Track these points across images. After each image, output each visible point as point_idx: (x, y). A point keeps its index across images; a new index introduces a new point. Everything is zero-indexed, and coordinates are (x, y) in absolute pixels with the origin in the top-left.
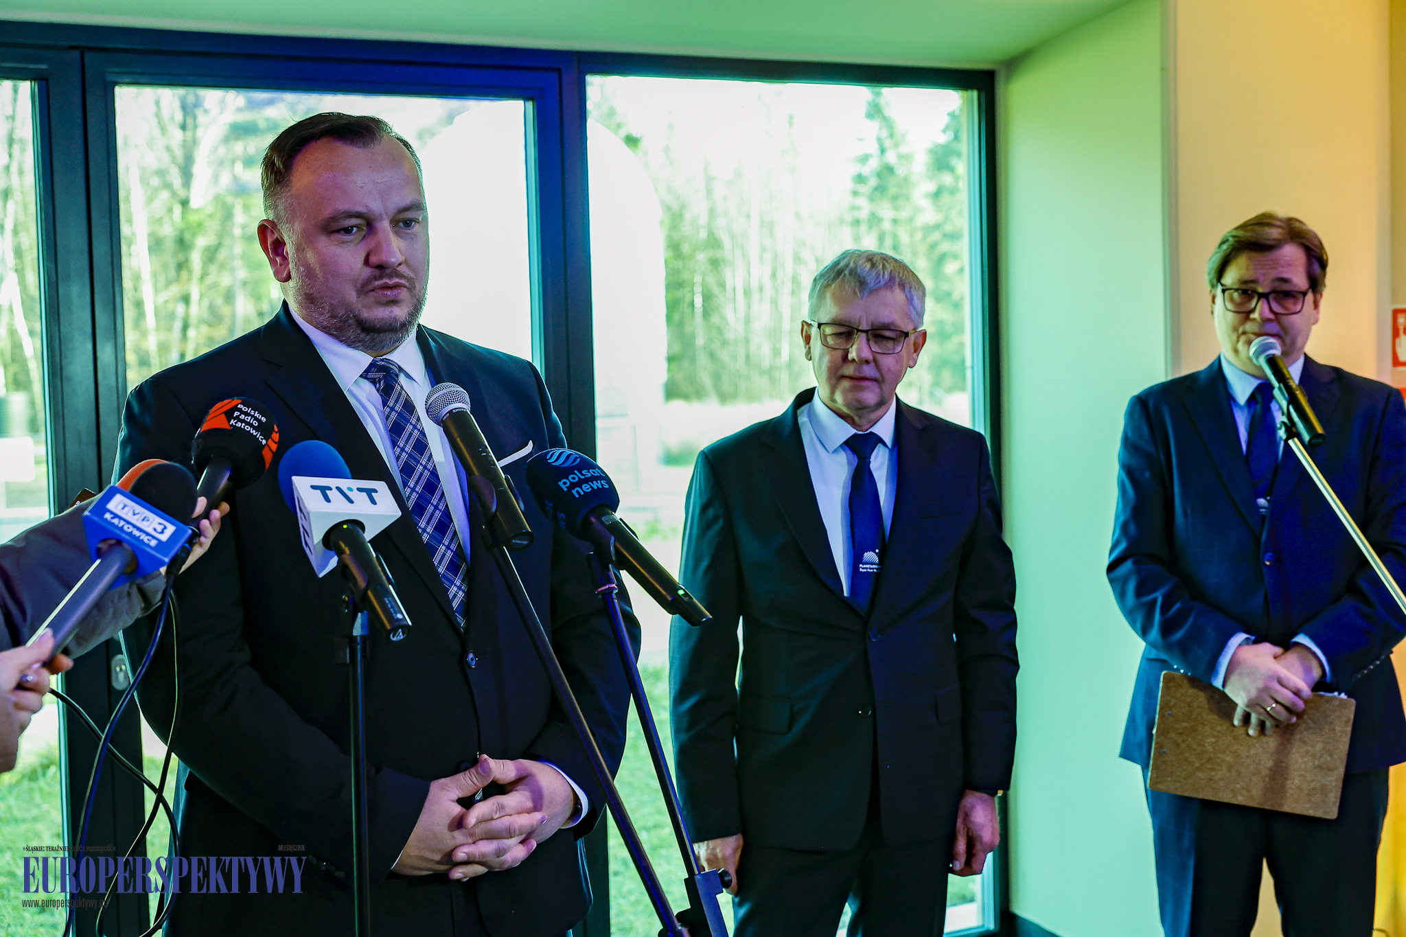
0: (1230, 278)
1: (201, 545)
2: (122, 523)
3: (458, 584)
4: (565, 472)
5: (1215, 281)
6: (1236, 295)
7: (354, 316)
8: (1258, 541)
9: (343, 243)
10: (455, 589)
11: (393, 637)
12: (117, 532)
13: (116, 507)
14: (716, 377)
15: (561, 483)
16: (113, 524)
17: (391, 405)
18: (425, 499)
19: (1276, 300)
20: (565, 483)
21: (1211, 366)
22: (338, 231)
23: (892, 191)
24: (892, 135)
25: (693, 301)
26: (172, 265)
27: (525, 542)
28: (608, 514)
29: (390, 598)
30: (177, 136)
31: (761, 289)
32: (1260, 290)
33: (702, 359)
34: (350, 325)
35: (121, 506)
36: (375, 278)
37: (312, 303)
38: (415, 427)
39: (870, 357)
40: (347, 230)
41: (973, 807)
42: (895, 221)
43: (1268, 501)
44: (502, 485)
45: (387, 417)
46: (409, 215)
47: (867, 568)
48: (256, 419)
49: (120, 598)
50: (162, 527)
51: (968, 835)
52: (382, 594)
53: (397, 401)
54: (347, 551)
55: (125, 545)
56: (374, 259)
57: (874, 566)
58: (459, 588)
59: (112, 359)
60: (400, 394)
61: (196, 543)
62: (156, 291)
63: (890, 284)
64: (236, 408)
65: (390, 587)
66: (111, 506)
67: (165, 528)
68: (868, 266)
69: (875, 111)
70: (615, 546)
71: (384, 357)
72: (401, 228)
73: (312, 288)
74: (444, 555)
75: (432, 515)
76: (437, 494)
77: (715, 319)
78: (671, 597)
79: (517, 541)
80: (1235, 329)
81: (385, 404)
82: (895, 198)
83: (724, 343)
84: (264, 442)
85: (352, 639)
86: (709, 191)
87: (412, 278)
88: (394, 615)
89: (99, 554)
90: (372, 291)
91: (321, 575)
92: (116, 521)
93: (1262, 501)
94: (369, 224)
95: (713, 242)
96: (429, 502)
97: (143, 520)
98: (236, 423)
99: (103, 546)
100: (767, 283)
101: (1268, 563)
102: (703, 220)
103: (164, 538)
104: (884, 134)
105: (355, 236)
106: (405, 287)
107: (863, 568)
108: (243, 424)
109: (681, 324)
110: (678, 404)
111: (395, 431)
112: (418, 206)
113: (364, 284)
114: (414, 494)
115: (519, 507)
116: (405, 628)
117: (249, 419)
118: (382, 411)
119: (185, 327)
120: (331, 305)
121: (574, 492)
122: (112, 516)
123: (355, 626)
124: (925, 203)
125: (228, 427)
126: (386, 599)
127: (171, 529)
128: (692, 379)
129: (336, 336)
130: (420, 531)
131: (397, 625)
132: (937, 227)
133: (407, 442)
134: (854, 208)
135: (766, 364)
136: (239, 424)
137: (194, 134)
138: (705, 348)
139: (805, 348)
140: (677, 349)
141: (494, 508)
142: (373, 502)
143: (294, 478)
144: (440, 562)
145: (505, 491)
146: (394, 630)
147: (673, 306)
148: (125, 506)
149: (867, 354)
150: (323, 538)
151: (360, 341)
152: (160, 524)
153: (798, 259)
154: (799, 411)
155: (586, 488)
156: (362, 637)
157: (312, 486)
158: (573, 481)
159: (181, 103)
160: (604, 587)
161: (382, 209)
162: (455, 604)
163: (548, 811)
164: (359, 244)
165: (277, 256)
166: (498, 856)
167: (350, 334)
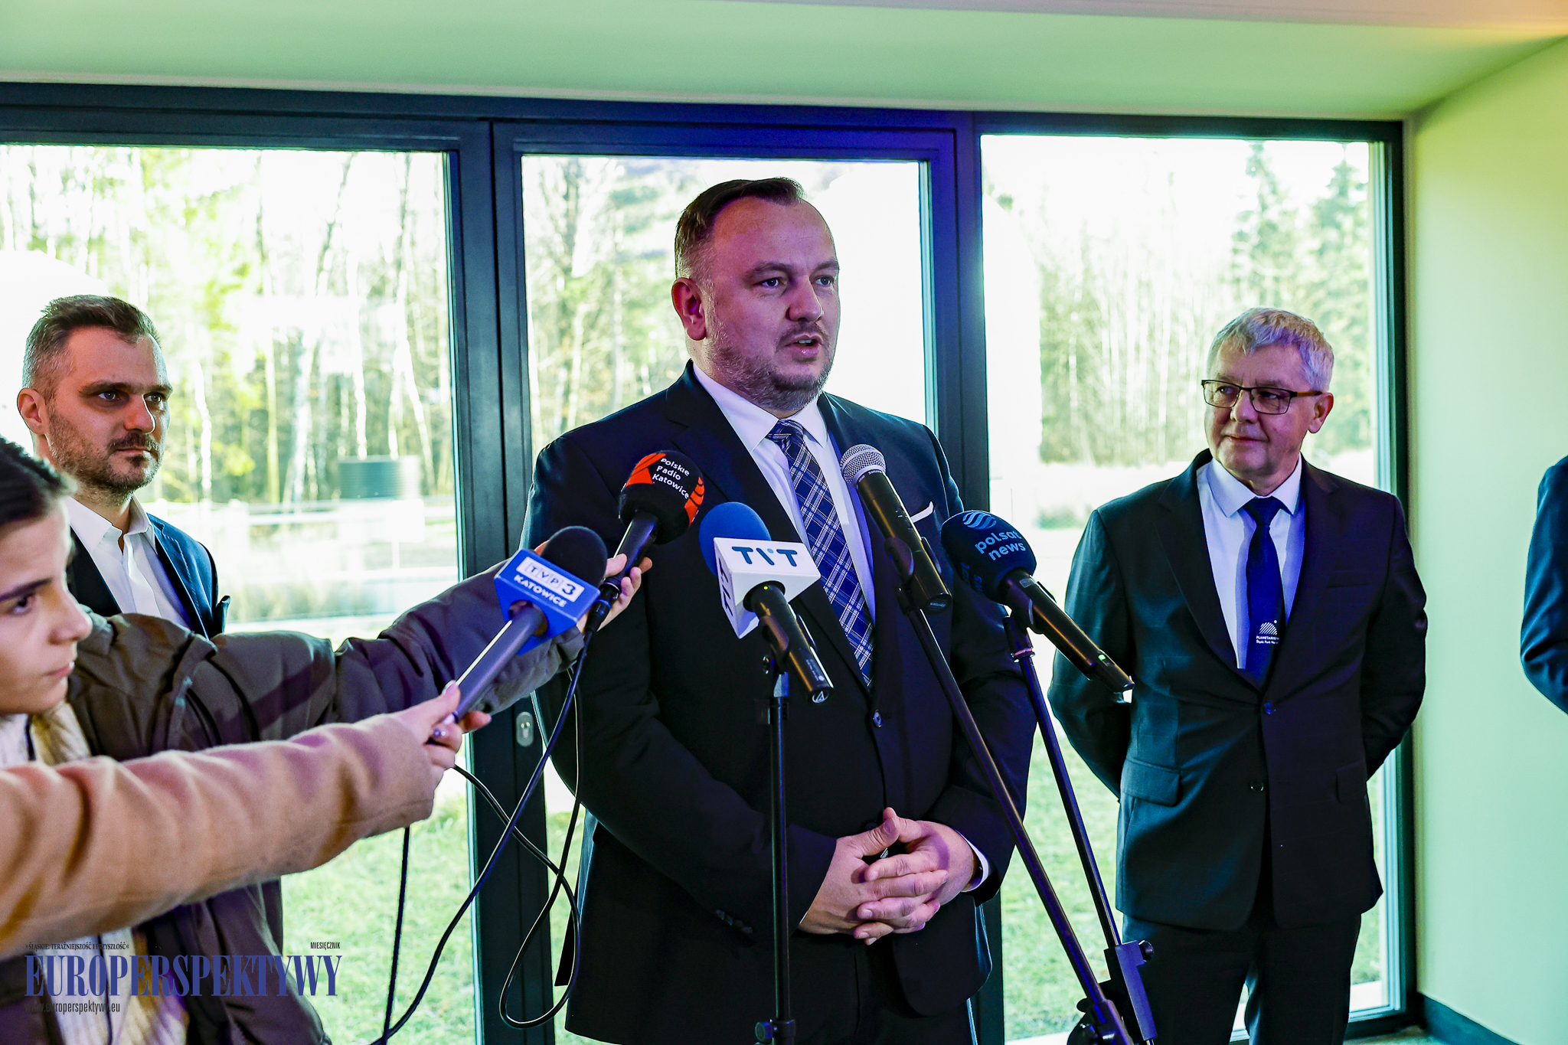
1: (621, 601)
2: (532, 585)
3: (864, 644)
4: (981, 534)
7: (769, 373)
9: (764, 295)
10: (862, 648)
11: (815, 699)
12: (527, 593)
13: (526, 570)
14: (1093, 439)
15: (977, 546)
16: (523, 586)
17: (797, 465)
18: (830, 557)
20: (981, 546)
22: (760, 283)
23: (1276, 247)
24: (1274, 192)
25: (1068, 362)
26: (555, 331)
27: (943, 605)
28: (1024, 577)
29: (812, 660)
30: (561, 206)
31: (1138, 349)
33: (1076, 420)
34: (763, 383)
35: (531, 568)
36: (795, 332)
37: (728, 359)
38: (820, 487)
39: (1252, 416)
40: (771, 282)
42: (1277, 279)
44: (920, 548)
45: (793, 478)
46: (826, 273)
47: (1264, 640)
48: (679, 473)
49: (541, 658)
50: (571, 588)
52: (804, 655)
53: (802, 462)
54: (768, 611)
55: (535, 606)
56: (795, 312)
57: (1272, 638)
58: (866, 648)
59: (519, 424)
60: (805, 454)
61: (615, 600)
62: (539, 358)
64: (659, 463)
65: (811, 648)
66: (520, 569)
67: (574, 588)
69: (1257, 166)
70: (1034, 612)
71: (789, 419)
72: (819, 284)
73: (729, 342)
74: (850, 614)
75: (838, 574)
76: (843, 554)
77: (1090, 380)
78: (1091, 662)
79: (935, 604)
81: (791, 464)
82: (1276, 255)
83: (1100, 404)
84: (687, 495)
85: (773, 700)
86: (1085, 251)
87: (827, 336)
88: (816, 677)
89: (511, 615)
90: (790, 345)
91: (741, 637)
92: (525, 583)
94: (788, 278)
95: (1091, 304)
96: (835, 562)
97: (552, 581)
98: (658, 478)
99: (515, 608)
100: (1144, 343)
102: (1079, 280)
103: (573, 598)
104: (1266, 190)
105: (777, 288)
106: (820, 344)
108: (666, 479)
109: (1055, 385)
110: (1055, 466)
111: (802, 491)
112: (833, 265)
113: (784, 338)
114: (821, 553)
115: (937, 570)
116: (827, 690)
117: (671, 473)
118: (788, 472)
119: (567, 393)
120: (748, 359)
121: (991, 554)
122: (522, 578)
123: (776, 688)
124: (1310, 261)
125: (651, 483)
126: (807, 661)
127: (579, 590)
128: (1066, 442)
130: (826, 590)
131: (819, 687)
132: (1322, 284)
133: (813, 502)
134: (1234, 266)
135: (1142, 427)
136: (661, 479)
137: (577, 203)
138: (1079, 410)
140: (1052, 411)
141: (911, 571)
142: (794, 564)
143: (716, 539)
144: (846, 622)
145: (922, 554)
146: (816, 693)
147: (1047, 367)
148: (535, 568)
149: (1250, 413)
150: (744, 601)
151: (771, 398)
152: (569, 585)
153: (1175, 318)
154: (1198, 471)
155: (1003, 550)
156: (783, 699)
157: (733, 548)
158: (990, 544)
159: (564, 172)
160: (1023, 651)
161: (802, 262)
162: (862, 664)
163: (953, 870)
164: (780, 297)
165: (691, 314)
166: (904, 915)
167: (763, 391)
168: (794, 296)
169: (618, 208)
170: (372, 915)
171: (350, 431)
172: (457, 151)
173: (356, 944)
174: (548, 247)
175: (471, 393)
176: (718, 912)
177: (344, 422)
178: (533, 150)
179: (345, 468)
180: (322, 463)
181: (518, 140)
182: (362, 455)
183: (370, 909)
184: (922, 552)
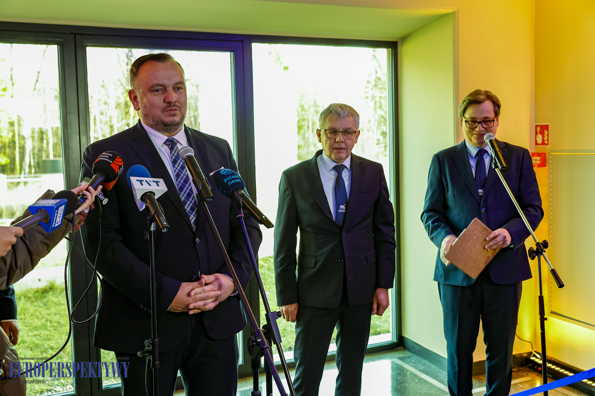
0: (467, 115)
3: (194, 214)
4: (226, 176)
5: (462, 115)
6: (470, 122)
7: (161, 120)
8: (479, 205)
9: (156, 95)
11: (163, 231)
15: (224, 180)
17: (173, 153)
18: (184, 185)
19: (484, 123)
20: (226, 180)
21: (462, 143)
22: (154, 91)
25: (309, 126)
28: (240, 191)
29: (162, 218)
34: (159, 124)
36: (168, 107)
37: (147, 117)
38: (181, 161)
39: (343, 141)
40: (157, 91)
41: (379, 293)
43: (483, 190)
45: (172, 158)
46: (179, 86)
47: (341, 211)
48: (108, 156)
51: (377, 303)
52: (159, 215)
53: (175, 152)
54: (148, 201)
56: (167, 100)
57: (344, 210)
58: (194, 216)
59: (86, 142)
60: (176, 150)
63: (348, 115)
68: (341, 109)
70: (242, 202)
71: (172, 137)
72: (176, 90)
73: (146, 111)
74: (189, 205)
75: (186, 191)
76: (188, 184)
78: (260, 219)
81: (171, 153)
85: (150, 232)
87: (180, 107)
88: (163, 223)
90: (167, 111)
91: (141, 211)
93: (480, 191)
94: (165, 89)
101: (483, 212)
105: (160, 92)
106: (178, 110)
107: (340, 211)
111: (174, 162)
112: (182, 83)
113: (164, 109)
114: (180, 184)
115: (209, 188)
118: (170, 156)
120: (153, 117)
121: (229, 183)
123: (151, 227)
126: (160, 217)
129: (155, 128)
130: (181, 197)
133: (178, 166)
134: (366, 92)
139: (319, 138)
140: (302, 143)
141: (201, 188)
142: (158, 186)
143: (130, 177)
144: (188, 207)
146: (164, 228)
147: (300, 128)
149: (342, 139)
150: (141, 197)
151: (163, 129)
154: (317, 157)
155: (233, 182)
156: (154, 231)
157: (137, 180)
158: (228, 179)
159: (126, 55)
160: (239, 216)
161: (169, 83)
162: (192, 222)
163: (223, 291)
164: (161, 95)
165: (135, 102)
166: (204, 306)
167: (159, 127)
168: (166, 95)
170: (44, 320)
171: (47, 149)
172: (62, 45)
173: (37, 330)
174: (120, 82)
175: (68, 131)
176: (141, 306)
177: (45, 145)
178: (90, 45)
179: (44, 162)
180: (36, 160)
181: (84, 41)
182: (51, 158)
183: (43, 318)
184: (205, 182)
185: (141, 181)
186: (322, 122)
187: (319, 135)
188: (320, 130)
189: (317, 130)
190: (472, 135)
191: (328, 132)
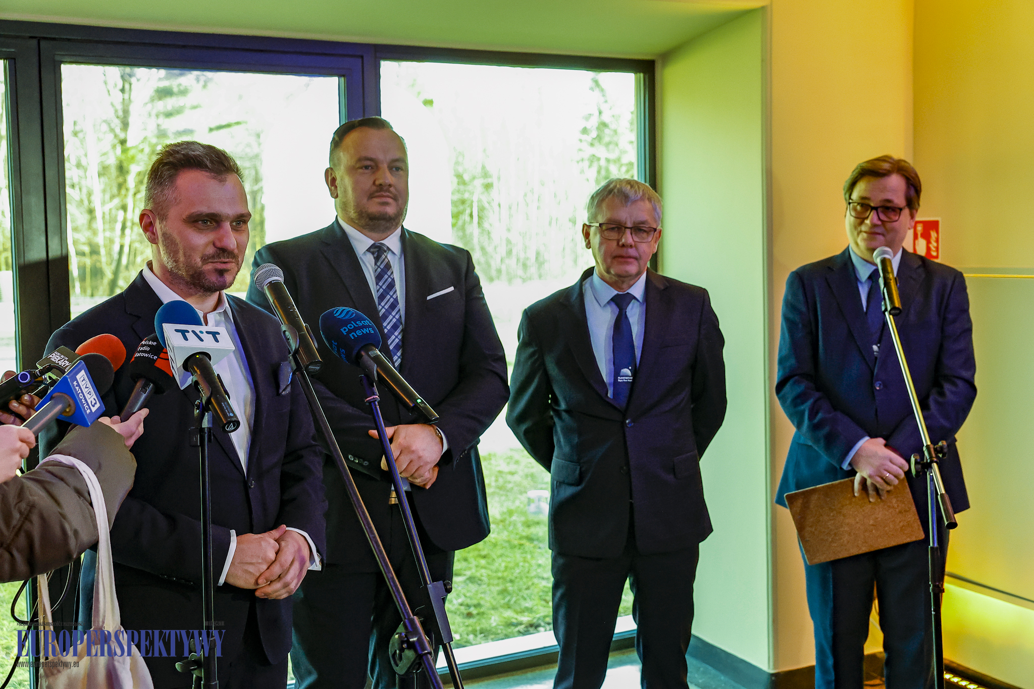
0: (855, 195)
4: (345, 322)
6: (859, 208)
7: (365, 212)
8: (872, 373)
11: (228, 429)
15: (342, 330)
19: (883, 212)
20: (345, 330)
21: (844, 253)
24: (607, 102)
25: (472, 213)
26: (115, 185)
28: (372, 350)
29: (226, 403)
30: (118, 97)
32: (872, 205)
36: (377, 191)
43: (878, 347)
44: (303, 331)
47: (623, 379)
52: (221, 400)
54: (199, 373)
56: (378, 182)
57: (628, 378)
63: (642, 199)
68: (629, 187)
69: (596, 85)
70: (377, 371)
71: (380, 242)
78: (413, 404)
79: (313, 368)
80: (855, 228)
85: (202, 430)
87: (397, 195)
88: (228, 414)
90: (375, 198)
91: (182, 389)
93: (875, 348)
95: (486, 174)
101: (878, 388)
104: (601, 100)
105: (369, 171)
113: (371, 194)
115: (314, 345)
116: (235, 423)
119: (124, 227)
121: (351, 335)
123: (204, 421)
126: (223, 403)
131: (230, 421)
134: (581, 151)
137: (130, 95)
139: (585, 241)
142: (217, 341)
143: (164, 325)
146: (229, 424)
149: (631, 241)
150: (183, 364)
151: (368, 226)
154: (585, 282)
155: (358, 333)
156: (209, 429)
157: (176, 330)
158: (350, 328)
159: (120, 77)
160: (371, 398)
167: (363, 222)
169: (160, 99)
172: (14, 59)
174: (110, 125)
178: (69, 60)
181: (58, 53)
184: (305, 334)
185: (184, 333)
186: (593, 210)
187: (587, 235)
188: (589, 226)
189: (584, 225)
190: (858, 234)
191: (604, 227)
